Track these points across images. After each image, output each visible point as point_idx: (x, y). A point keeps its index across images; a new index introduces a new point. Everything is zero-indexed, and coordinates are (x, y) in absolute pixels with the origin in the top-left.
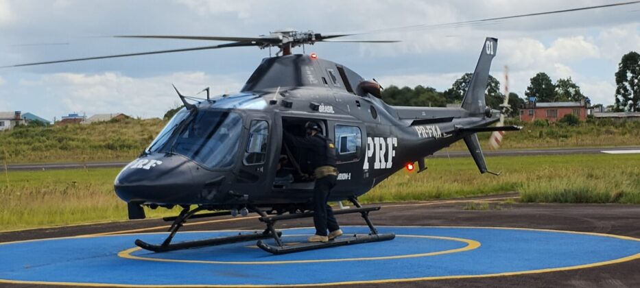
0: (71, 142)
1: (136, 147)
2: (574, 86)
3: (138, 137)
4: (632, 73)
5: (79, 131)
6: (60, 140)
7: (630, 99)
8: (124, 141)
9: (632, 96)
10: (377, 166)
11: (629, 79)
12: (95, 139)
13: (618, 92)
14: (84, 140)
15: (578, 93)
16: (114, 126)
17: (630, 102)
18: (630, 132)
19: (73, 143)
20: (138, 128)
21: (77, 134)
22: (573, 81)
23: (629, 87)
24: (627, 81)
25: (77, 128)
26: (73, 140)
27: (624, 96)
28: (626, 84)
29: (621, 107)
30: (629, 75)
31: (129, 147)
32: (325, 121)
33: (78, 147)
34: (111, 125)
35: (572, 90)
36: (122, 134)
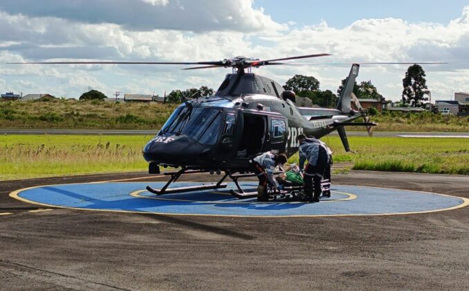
0: (14, 114)
1: (62, 120)
2: (372, 87)
3: (63, 112)
4: (415, 80)
5: (19, 106)
6: (6, 113)
7: (413, 98)
8: (52, 115)
9: (414, 96)
10: (292, 145)
11: (413, 83)
12: (32, 112)
13: (404, 93)
14: (23, 113)
15: (375, 92)
16: (45, 104)
17: (413, 100)
18: (413, 121)
19: (16, 115)
20: (63, 106)
21: (17, 108)
22: (372, 83)
23: (412, 90)
24: (411, 85)
25: (18, 104)
26: (15, 113)
27: (408, 95)
28: (411, 87)
29: (406, 104)
30: (413, 81)
31: (57, 119)
32: (266, 117)
33: (19, 118)
34: (42, 102)
35: (370, 90)
36: (51, 109)
